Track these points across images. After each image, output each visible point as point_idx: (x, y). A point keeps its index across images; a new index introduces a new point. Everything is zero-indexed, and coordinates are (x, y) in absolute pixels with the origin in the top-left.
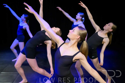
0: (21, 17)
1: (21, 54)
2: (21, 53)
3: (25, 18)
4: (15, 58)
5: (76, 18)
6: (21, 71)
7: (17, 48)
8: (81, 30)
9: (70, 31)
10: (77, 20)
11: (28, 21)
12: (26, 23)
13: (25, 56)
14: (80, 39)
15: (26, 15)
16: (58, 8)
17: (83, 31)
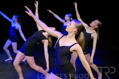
0: (13, 18)
3: (16, 18)
6: (19, 69)
11: (20, 20)
12: (18, 24)
14: (77, 31)
15: (17, 16)
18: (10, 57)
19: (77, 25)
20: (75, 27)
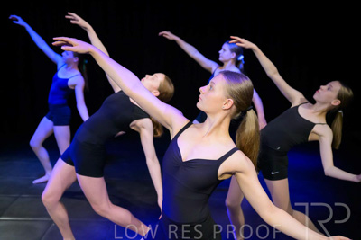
1: (61, 164)
2: (60, 160)
3: (75, 56)
6: (59, 214)
9: (201, 89)
12: (77, 72)
13: (73, 168)
17: (240, 83)
18: (48, 172)
19: (232, 88)
20: (228, 94)
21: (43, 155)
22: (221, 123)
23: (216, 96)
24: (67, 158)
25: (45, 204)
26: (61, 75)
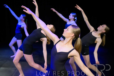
2: (18, 49)
3: (23, 18)
4: (13, 54)
5: (69, 18)
6: (19, 66)
7: (15, 45)
8: (74, 28)
9: (64, 30)
10: (70, 20)
12: (24, 23)
13: (22, 52)
14: (74, 36)
16: (52, 10)
17: (77, 29)
18: (15, 54)
19: (74, 30)
20: (73, 32)
21: (13, 48)
22: (70, 41)
23: (69, 32)
24: (21, 49)
25: (14, 63)
26: (19, 24)
